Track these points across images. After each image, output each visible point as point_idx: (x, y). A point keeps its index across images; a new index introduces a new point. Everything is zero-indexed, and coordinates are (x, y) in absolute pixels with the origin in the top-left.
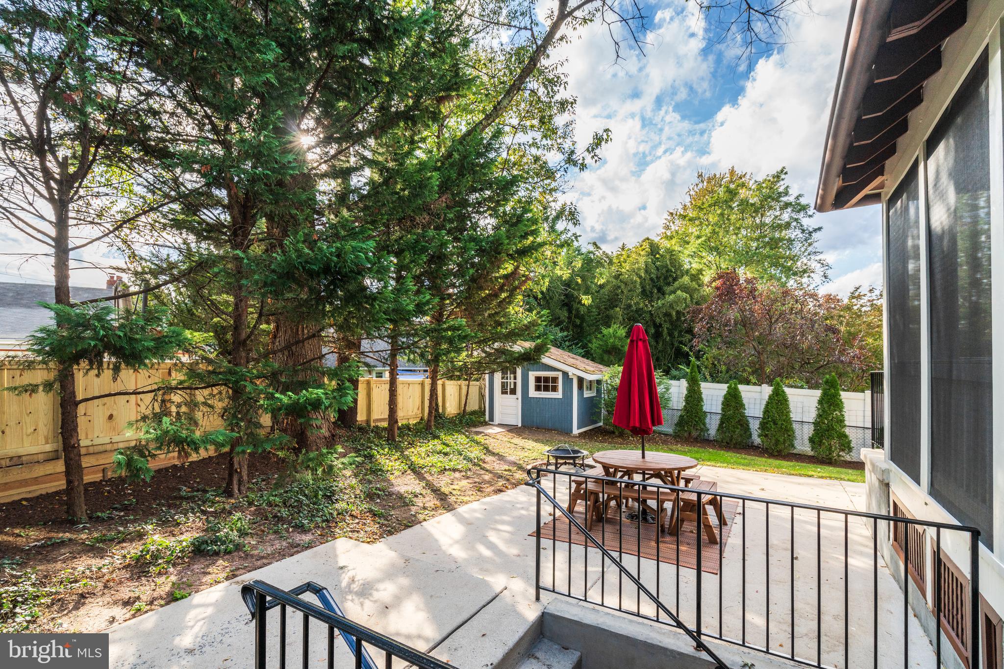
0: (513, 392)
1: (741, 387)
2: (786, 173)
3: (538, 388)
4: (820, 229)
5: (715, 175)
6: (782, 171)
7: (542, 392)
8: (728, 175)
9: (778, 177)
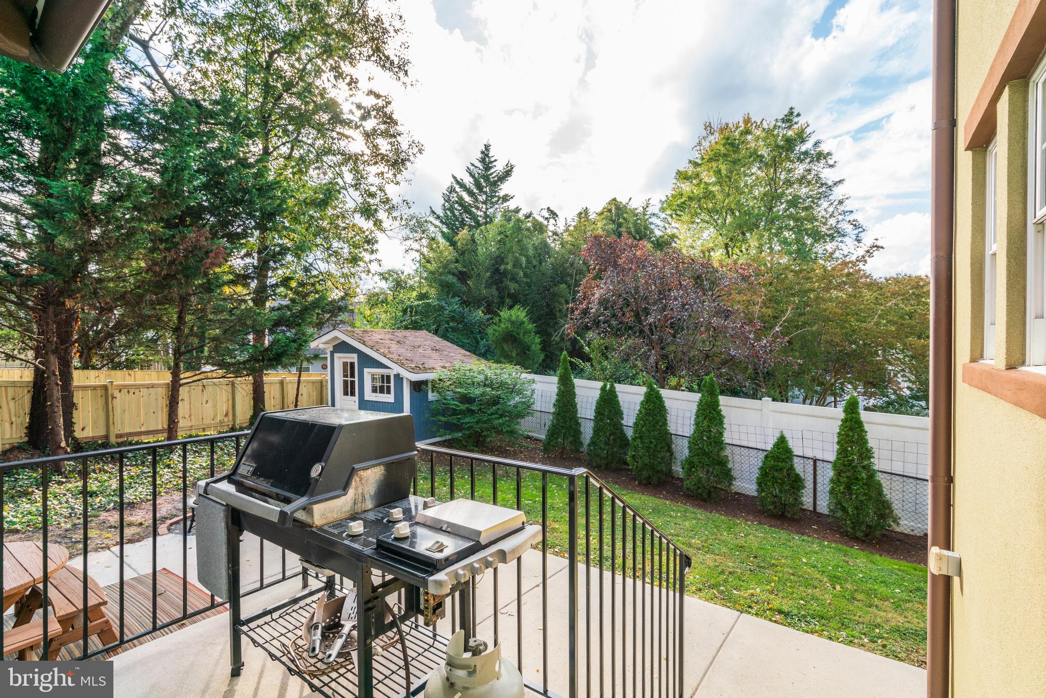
0: (353, 394)
1: (619, 387)
2: (798, 115)
3: (374, 390)
4: (841, 181)
5: (727, 124)
6: (791, 113)
7: (378, 394)
8: (741, 124)
9: (789, 121)
